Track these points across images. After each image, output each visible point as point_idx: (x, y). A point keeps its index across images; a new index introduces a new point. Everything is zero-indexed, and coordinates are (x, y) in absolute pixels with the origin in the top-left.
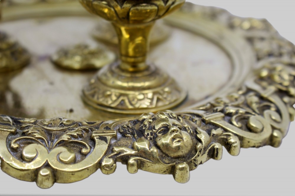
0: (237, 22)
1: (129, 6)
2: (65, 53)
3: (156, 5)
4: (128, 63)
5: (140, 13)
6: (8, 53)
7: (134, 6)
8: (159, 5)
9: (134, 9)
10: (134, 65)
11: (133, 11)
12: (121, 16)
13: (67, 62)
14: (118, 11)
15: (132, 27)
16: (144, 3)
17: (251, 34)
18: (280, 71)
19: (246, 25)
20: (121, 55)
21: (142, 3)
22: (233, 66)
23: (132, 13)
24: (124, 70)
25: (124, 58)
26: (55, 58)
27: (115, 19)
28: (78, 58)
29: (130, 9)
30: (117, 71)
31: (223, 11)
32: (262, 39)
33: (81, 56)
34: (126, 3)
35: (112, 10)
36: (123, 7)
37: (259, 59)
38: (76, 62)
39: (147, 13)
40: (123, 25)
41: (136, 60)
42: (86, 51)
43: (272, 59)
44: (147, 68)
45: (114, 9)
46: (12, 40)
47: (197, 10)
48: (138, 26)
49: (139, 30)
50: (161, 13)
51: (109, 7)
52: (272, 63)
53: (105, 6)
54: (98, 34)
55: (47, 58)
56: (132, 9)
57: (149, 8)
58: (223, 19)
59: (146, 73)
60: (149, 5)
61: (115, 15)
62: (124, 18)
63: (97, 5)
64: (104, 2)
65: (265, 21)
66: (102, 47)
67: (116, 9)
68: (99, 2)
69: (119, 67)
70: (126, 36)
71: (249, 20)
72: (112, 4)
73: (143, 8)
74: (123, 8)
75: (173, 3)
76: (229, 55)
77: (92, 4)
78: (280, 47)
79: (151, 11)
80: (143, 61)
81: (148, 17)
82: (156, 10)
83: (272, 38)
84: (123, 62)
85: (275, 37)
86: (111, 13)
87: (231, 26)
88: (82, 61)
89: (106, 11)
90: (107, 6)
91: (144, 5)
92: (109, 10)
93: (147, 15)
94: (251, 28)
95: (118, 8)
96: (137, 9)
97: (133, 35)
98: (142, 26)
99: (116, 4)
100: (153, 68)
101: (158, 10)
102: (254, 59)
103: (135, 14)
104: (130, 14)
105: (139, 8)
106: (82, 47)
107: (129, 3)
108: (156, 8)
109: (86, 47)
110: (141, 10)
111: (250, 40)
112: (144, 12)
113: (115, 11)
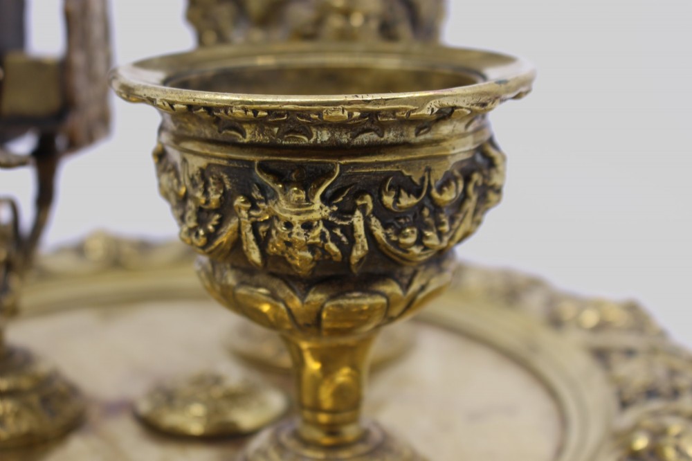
0: (568, 310)
1: (321, 299)
2: (168, 396)
3: (383, 294)
4: (318, 425)
5: (346, 313)
6: (34, 399)
7: (332, 298)
8: (392, 294)
9: (333, 306)
10: (332, 430)
11: (331, 309)
12: (301, 321)
13: (173, 419)
14: (294, 311)
15: (326, 342)
16: (357, 290)
17: (602, 340)
18: (678, 436)
19: (590, 318)
20: (302, 406)
21: (350, 291)
22: (563, 420)
23: (328, 315)
24: (308, 444)
25: (308, 414)
26: (144, 407)
27: (288, 326)
28: (198, 410)
29: (322, 307)
30: (291, 444)
31: (534, 283)
32: (630, 353)
33: (204, 403)
34: (314, 293)
35: (282, 306)
36: (306, 300)
37: (624, 404)
38: (193, 419)
39: (361, 312)
40: (307, 339)
41: (339, 417)
42: (217, 392)
43: (656, 405)
44: (364, 437)
45: (286, 306)
46: (43, 368)
47: (472, 281)
48: (343, 341)
49: (344, 349)
50: (395, 311)
51: (273, 302)
52: (655, 414)
53: (264, 298)
54: (244, 345)
55: (125, 407)
56: (328, 305)
57: (367, 302)
58: (535, 302)
59: (361, 448)
60: (367, 295)
61: (286, 316)
62: (308, 325)
63: (244, 296)
64: (263, 291)
65: (632, 308)
66: (255, 377)
67: (291, 305)
68: (252, 289)
69: (296, 435)
70: (313, 366)
71: (597, 305)
72: (281, 295)
73: (352, 302)
74: (308, 303)
75: (423, 288)
76: (552, 393)
77: (234, 295)
78: (673, 373)
79: (372, 308)
80: (354, 420)
81: (365, 322)
82: (382, 305)
83: (653, 351)
84: (306, 422)
85: (660, 346)
86: (279, 314)
87: (556, 322)
88: (208, 416)
89: (266, 308)
90: (270, 299)
91: (356, 294)
92: (274, 307)
93: (362, 318)
94: (602, 326)
95: (296, 303)
96: (339, 306)
97: (329, 362)
98: (349, 340)
99: (292, 294)
100: (376, 435)
101: (389, 305)
102: (613, 404)
103: (334, 316)
104: (324, 315)
105: (344, 302)
106: (207, 382)
107: (321, 292)
108: (383, 301)
109: (217, 380)
110: (349, 307)
111: (601, 355)
112: (355, 310)
113: (289, 310)
